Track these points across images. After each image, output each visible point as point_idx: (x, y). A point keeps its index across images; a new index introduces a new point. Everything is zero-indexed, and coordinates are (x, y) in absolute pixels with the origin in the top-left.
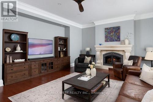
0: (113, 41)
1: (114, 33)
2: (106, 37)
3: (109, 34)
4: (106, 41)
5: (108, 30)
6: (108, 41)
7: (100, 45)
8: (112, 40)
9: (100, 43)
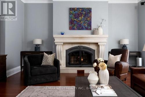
0: (82, 29)
1: (84, 17)
2: (71, 22)
3: (75, 18)
4: (71, 28)
5: (75, 11)
6: (74, 29)
7: (62, 34)
8: (80, 28)
9: (63, 31)
